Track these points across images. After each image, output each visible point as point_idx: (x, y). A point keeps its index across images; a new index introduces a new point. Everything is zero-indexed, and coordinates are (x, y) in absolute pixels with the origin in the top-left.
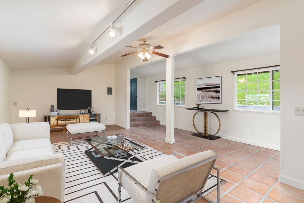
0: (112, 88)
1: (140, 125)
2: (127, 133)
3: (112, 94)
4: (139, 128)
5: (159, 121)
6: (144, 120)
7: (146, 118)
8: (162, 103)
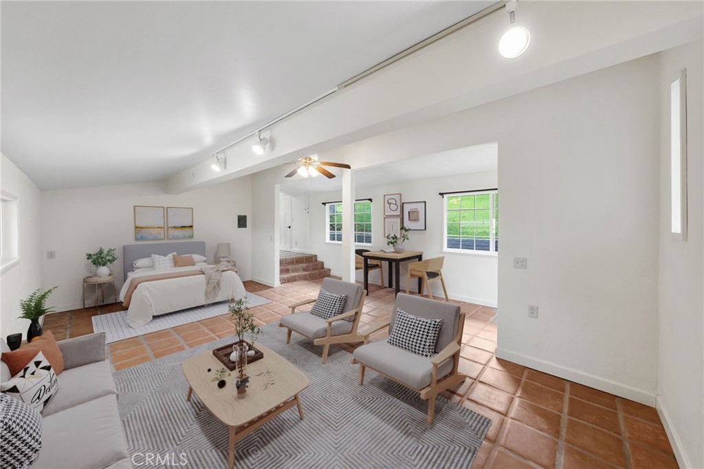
0: (246, 216)
1: (297, 278)
2: (276, 295)
3: (246, 227)
4: (295, 283)
5: (330, 270)
6: (304, 270)
7: (307, 266)
8: (333, 239)
